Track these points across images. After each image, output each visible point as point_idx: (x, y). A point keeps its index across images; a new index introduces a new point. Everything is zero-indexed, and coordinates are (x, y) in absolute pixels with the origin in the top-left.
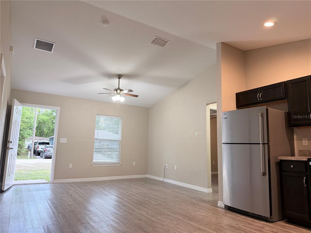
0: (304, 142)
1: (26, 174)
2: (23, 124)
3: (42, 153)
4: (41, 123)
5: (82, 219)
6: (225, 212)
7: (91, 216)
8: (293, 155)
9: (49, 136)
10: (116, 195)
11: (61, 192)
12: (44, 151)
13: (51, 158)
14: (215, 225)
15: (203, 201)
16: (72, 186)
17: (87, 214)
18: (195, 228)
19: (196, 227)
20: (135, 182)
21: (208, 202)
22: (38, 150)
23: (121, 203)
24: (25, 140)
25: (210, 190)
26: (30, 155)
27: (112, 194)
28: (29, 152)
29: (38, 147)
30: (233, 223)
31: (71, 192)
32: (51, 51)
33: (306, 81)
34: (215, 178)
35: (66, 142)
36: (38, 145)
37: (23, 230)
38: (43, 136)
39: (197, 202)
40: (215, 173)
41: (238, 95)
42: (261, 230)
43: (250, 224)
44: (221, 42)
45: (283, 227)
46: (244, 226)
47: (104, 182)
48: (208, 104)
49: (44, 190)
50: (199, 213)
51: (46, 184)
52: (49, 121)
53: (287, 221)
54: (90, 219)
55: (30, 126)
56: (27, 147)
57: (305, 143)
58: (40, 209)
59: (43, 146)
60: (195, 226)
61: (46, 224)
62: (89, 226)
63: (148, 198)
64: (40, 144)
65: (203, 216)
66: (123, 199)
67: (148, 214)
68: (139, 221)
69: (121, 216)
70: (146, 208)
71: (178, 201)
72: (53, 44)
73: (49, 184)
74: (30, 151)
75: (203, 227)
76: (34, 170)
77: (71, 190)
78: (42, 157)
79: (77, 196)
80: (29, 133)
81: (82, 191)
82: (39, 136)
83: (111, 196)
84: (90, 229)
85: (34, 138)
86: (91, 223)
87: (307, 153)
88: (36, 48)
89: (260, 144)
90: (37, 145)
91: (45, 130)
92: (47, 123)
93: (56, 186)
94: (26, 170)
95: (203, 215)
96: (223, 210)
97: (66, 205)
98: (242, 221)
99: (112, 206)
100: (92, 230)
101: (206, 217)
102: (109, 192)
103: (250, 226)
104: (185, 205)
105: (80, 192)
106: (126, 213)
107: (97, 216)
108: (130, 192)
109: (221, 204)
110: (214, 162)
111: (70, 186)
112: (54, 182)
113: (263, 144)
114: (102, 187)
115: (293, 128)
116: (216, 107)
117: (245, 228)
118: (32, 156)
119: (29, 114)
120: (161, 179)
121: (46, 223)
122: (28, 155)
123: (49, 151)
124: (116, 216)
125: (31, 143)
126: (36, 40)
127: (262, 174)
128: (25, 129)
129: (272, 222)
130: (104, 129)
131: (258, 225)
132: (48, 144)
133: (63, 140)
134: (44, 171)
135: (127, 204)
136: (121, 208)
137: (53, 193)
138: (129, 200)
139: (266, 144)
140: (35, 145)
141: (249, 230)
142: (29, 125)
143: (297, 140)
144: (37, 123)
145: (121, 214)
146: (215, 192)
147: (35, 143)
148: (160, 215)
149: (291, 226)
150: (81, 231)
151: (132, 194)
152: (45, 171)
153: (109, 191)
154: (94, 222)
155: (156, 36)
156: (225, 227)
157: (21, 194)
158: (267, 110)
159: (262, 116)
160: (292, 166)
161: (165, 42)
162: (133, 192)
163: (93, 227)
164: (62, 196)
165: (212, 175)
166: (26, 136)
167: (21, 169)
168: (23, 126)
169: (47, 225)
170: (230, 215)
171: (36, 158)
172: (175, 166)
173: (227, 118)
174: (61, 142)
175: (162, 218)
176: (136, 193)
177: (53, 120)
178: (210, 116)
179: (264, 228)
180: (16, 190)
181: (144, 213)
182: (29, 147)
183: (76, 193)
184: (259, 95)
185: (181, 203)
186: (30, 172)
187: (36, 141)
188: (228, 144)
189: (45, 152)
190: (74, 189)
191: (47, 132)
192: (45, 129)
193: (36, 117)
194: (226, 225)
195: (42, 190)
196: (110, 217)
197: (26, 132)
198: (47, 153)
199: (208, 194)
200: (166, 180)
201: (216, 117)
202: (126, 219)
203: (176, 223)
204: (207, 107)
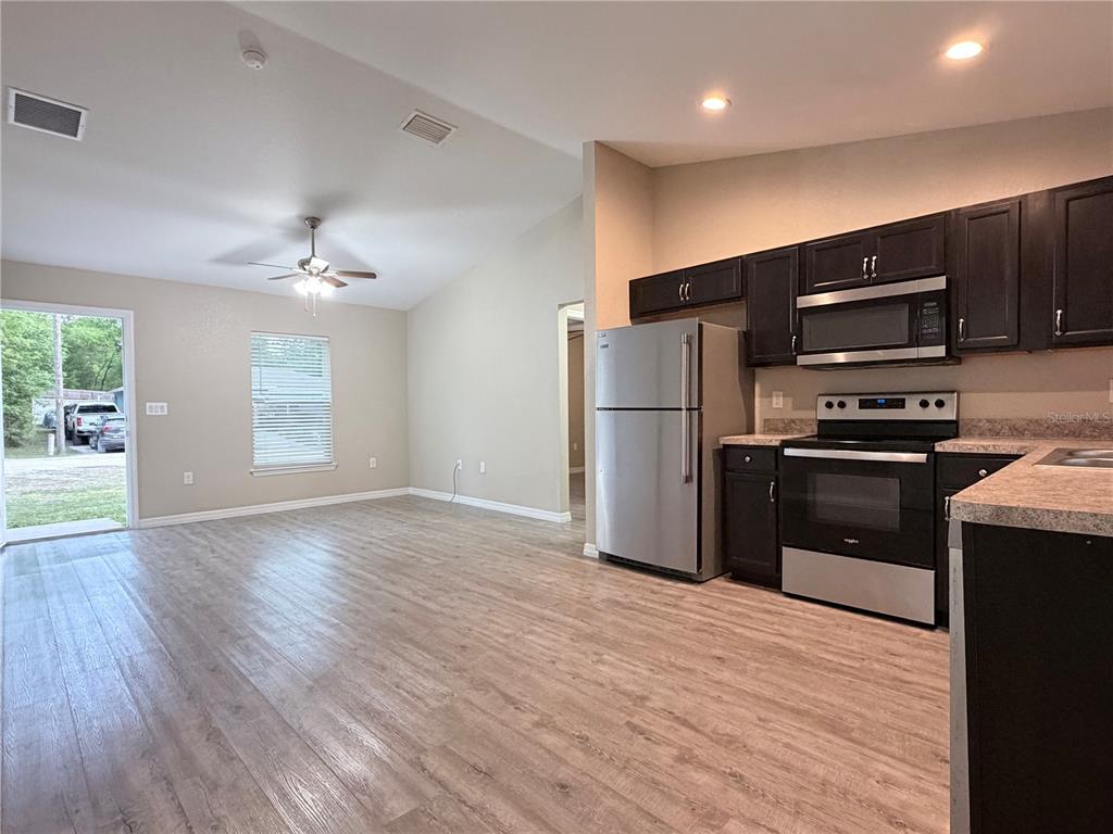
0: (774, 399)
1: (49, 505)
2: (18, 355)
3: (95, 438)
4: (79, 347)
5: (234, 626)
6: (600, 569)
7: (260, 614)
8: (750, 431)
9: (112, 387)
10: (329, 548)
11: (167, 553)
12: (102, 432)
13: (122, 450)
14: (578, 602)
15: (550, 545)
16: (200, 533)
17: (247, 612)
18: (533, 616)
19: (533, 613)
20: (379, 509)
21: (562, 547)
22: (80, 428)
23: (340, 569)
24: (30, 401)
25: (567, 516)
26: (56, 445)
27: (316, 547)
28: (52, 437)
29: (79, 419)
30: (618, 594)
31: (198, 550)
32: (76, 136)
33: (788, 257)
34: (578, 484)
35: (166, 413)
36: (79, 416)
37: (53, 679)
38: (93, 387)
39: (537, 549)
40: (577, 470)
41: (635, 286)
42: (678, 603)
43: (653, 592)
44: (596, 142)
45: (723, 590)
46: (642, 598)
47: (293, 514)
48: (562, 306)
49: (108, 553)
50: (541, 577)
51: (117, 533)
52: (107, 342)
53: (731, 578)
54: (259, 622)
55: (43, 360)
56: (41, 422)
57: (778, 402)
58: (103, 610)
59: (95, 418)
60: (530, 612)
61: (127, 654)
62: (256, 645)
63: (412, 550)
64: (84, 410)
65: (550, 583)
66: (346, 558)
67: (415, 593)
68: (392, 615)
69: (346, 605)
70: (409, 576)
71: (489, 551)
72: (80, 113)
73: (126, 533)
74: (54, 432)
75: (551, 613)
76: (75, 488)
77: (196, 544)
78: (96, 448)
79: (214, 560)
80: (42, 381)
81: (230, 547)
82: (77, 388)
83: (312, 552)
84: (258, 653)
85: (62, 395)
86: (262, 634)
87: (781, 426)
88: (16, 120)
89: (680, 409)
90: (75, 414)
91: (96, 368)
92: (101, 348)
93: (148, 537)
94: (48, 492)
95: (549, 580)
96: (597, 565)
97: (183, 591)
98: (638, 587)
99: (318, 579)
100: (265, 654)
101: (558, 585)
102: (307, 542)
103: (654, 597)
104: (507, 559)
105: (223, 548)
106: (356, 595)
107: (278, 612)
108: (366, 539)
109: (590, 550)
110: (575, 445)
111: (193, 534)
112: (143, 526)
113: (687, 409)
114: (288, 530)
115: (754, 371)
116: (583, 313)
117: (642, 603)
118: (64, 448)
119: (31, 321)
120: (447, 497)
121: (127, 649)
122: (47, 445)
123: (117, 431)
124: (329, 606)
125: (54, 408)
126: (13, 93)
127: (683, 480)
128: (26, 370)
129: (700, 583)
130: (281, 364)
131: (671, 592)
132: (111, 409)
133: (156, 409)
134: (106, 491)
135: (360, 572)
136: (343, 585)
137: (140, 559)
138: (365, 558)
139: (695, 409)
140: (67, 414)
141: (651, 605)
142: (38, 355)
143: (761, 396)
144: (66, 349)
145: (344, 601)
146: (579, 519)
147: (66, 408)
148: (447, 592)
149: (740, 587)
150: (232, 660)
151: (371, 543)
152: (110, 491)
153: (308, 539)
154: (271, 630)
155: (417, 110)
156: (600, 606)
157: (35, 569)
158: (700, 326)
159: (689, 343)
160: (748, 459)
161: (443, 129)
162: (372, 537)
163: (267, 647)
164: (170, 564)
165: (571, 475)
166: (32, 388)
167: (28, 489)
168: (16, 361)
169: (130, 657)
170: (611, 576)
171: (76, 452)
172: (482, 464)
173: (607, 346)
174: (148, 413)
175: (452, 599)
176: (383, 540)
177: (117, 338)
178: (569, 332)
179: (683, 597)
180: (19, 560)
181: (405, 593)
182: (48, 421)
183: (213, 551)
184: (684, 287)
185: (497, 555)
186: (61, 497)
187: (68, 403)
188: (610, 409)
189: (103, 435)
190: (206, 543)
191: (102, 373)
192: (95, 366)
193: (59, 332)
194: (603, 601)
195: (105, 553)
196: (315, 612)
197: (29, 379)
198: (109, 436)
199: (562, 525)
200: (459, 499)
201: (583, 335)
202: (357, 612)
203: (485, 609)
204: (560, 312)
